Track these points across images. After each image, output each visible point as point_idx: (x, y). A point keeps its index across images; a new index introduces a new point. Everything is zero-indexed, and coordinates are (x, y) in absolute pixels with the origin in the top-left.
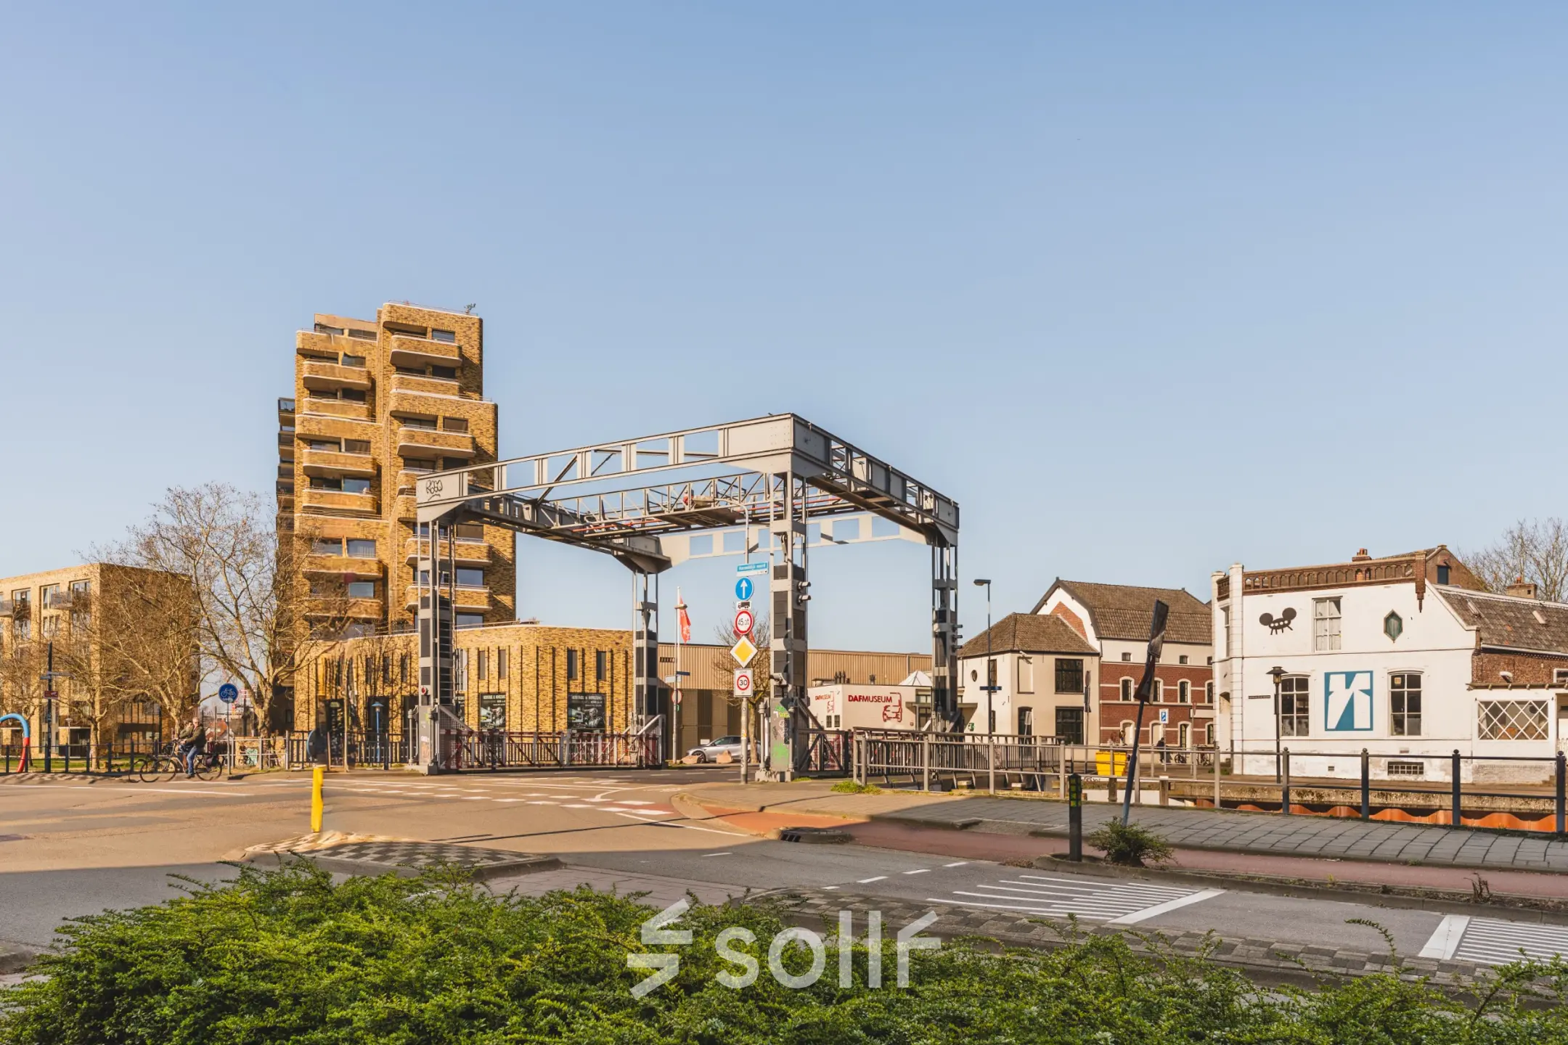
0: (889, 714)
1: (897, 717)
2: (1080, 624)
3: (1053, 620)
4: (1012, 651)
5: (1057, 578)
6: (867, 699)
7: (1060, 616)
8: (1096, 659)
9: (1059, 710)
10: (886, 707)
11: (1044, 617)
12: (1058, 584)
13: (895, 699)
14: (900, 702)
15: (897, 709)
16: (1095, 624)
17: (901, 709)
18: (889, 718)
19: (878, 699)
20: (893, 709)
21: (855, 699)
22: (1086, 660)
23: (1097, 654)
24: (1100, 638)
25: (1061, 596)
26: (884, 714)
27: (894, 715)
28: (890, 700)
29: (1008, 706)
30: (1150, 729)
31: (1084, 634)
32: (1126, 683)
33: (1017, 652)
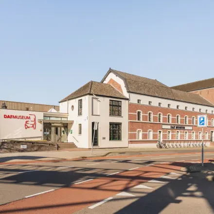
0: (29, 125)
1: (33, 127)
2: (120, 87)
3: (108, 85)
4: (90, 94)
5: (110, 68)
6: (16, 117)
7: (111, 84)
8: (127, 101)
9: (111, 124)
10: (26, 122)
11: (105, 84)
12: (110, 71)
13: (32, 118)
14: (35, 119)
15: (33, 123)
16: (127, 86)
17: (35, 123)
18: (29, 127)
19: (22, 117)
20: (31, 123)
21: (8, 117)
22: (123, 101)
23: (128, 99)
24: (129, 92)
25: (112, 76)
26: (26, 125)
27: (32, 126)
28: (29, 118)
29: (87, 121)
30: (148, 133)
31: (122, 91)
32: (139, 113)
33: (92, 95)
